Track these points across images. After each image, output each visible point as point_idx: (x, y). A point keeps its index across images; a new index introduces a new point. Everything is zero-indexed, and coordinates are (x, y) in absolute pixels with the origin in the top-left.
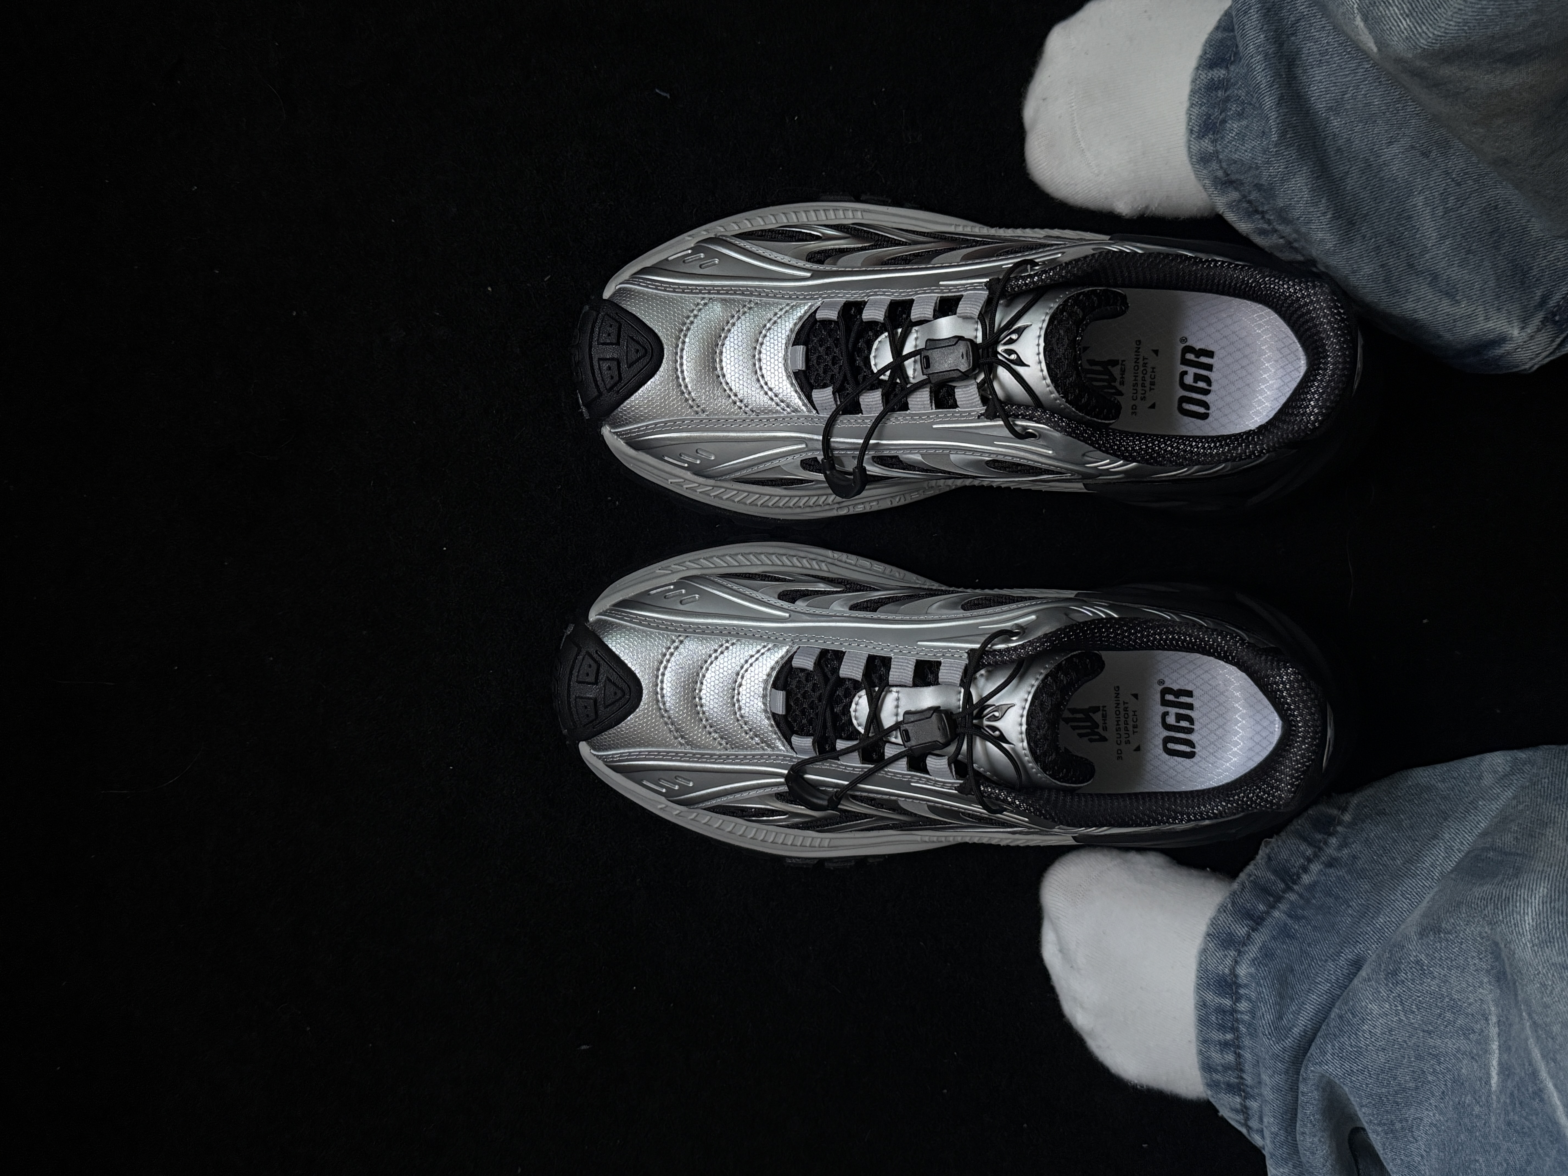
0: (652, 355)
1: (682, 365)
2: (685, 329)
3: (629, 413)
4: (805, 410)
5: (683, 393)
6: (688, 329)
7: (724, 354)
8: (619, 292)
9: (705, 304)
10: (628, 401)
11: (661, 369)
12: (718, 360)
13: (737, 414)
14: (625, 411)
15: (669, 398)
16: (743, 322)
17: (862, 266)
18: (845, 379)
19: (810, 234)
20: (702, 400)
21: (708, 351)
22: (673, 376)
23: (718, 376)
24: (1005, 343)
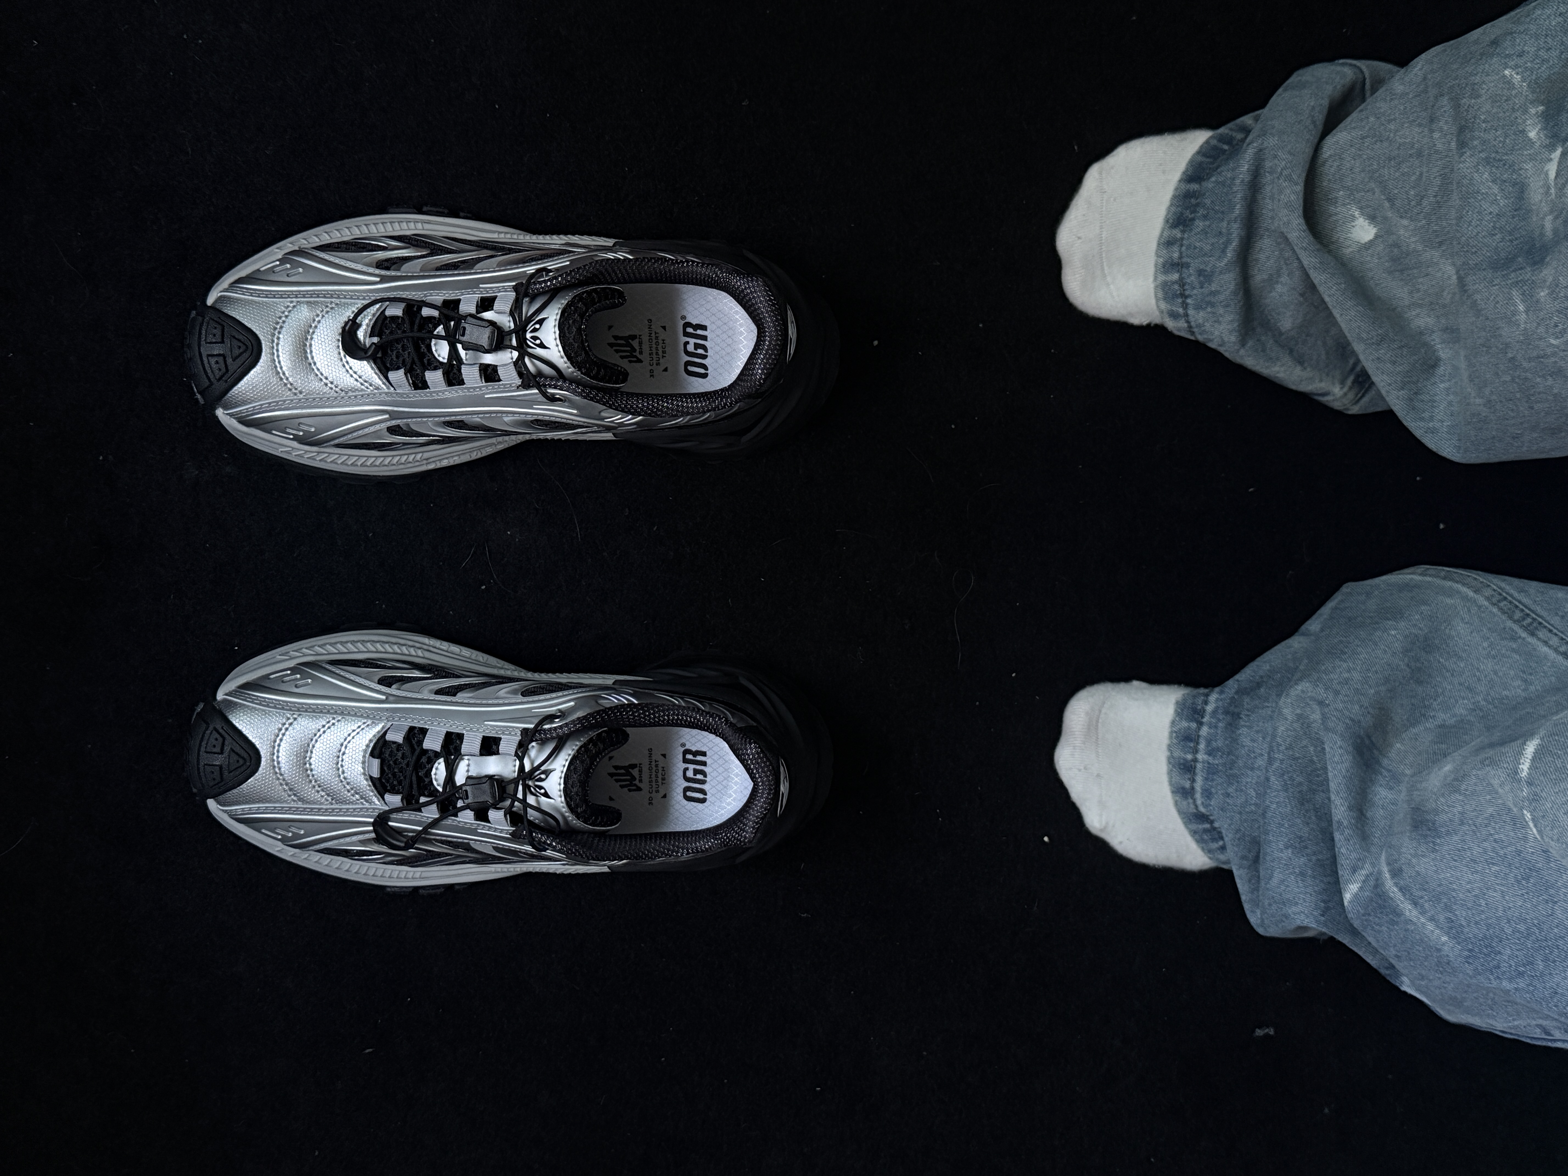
0: (253, 350)
1: (278, 356)
2: (278, 327)
3: (237, 397)
4: (385, 388)
5: (281, 379)
6: (281, 327)
7: (313, 347)
8: (220, 299)
9: (294, 307)
10: (236, 388)
11: (261, 361)
12: (308, 351)
13: (329, 393)
14: (234, 396)
15: (270, 383)
16: (327, 320)
17: (421, 270)
18: (413, 362)
19: (378, 245)
20: (299, 384)
21: (300, 345)
22: (272, 366)
23: (310, 364)
24: (531, 332)
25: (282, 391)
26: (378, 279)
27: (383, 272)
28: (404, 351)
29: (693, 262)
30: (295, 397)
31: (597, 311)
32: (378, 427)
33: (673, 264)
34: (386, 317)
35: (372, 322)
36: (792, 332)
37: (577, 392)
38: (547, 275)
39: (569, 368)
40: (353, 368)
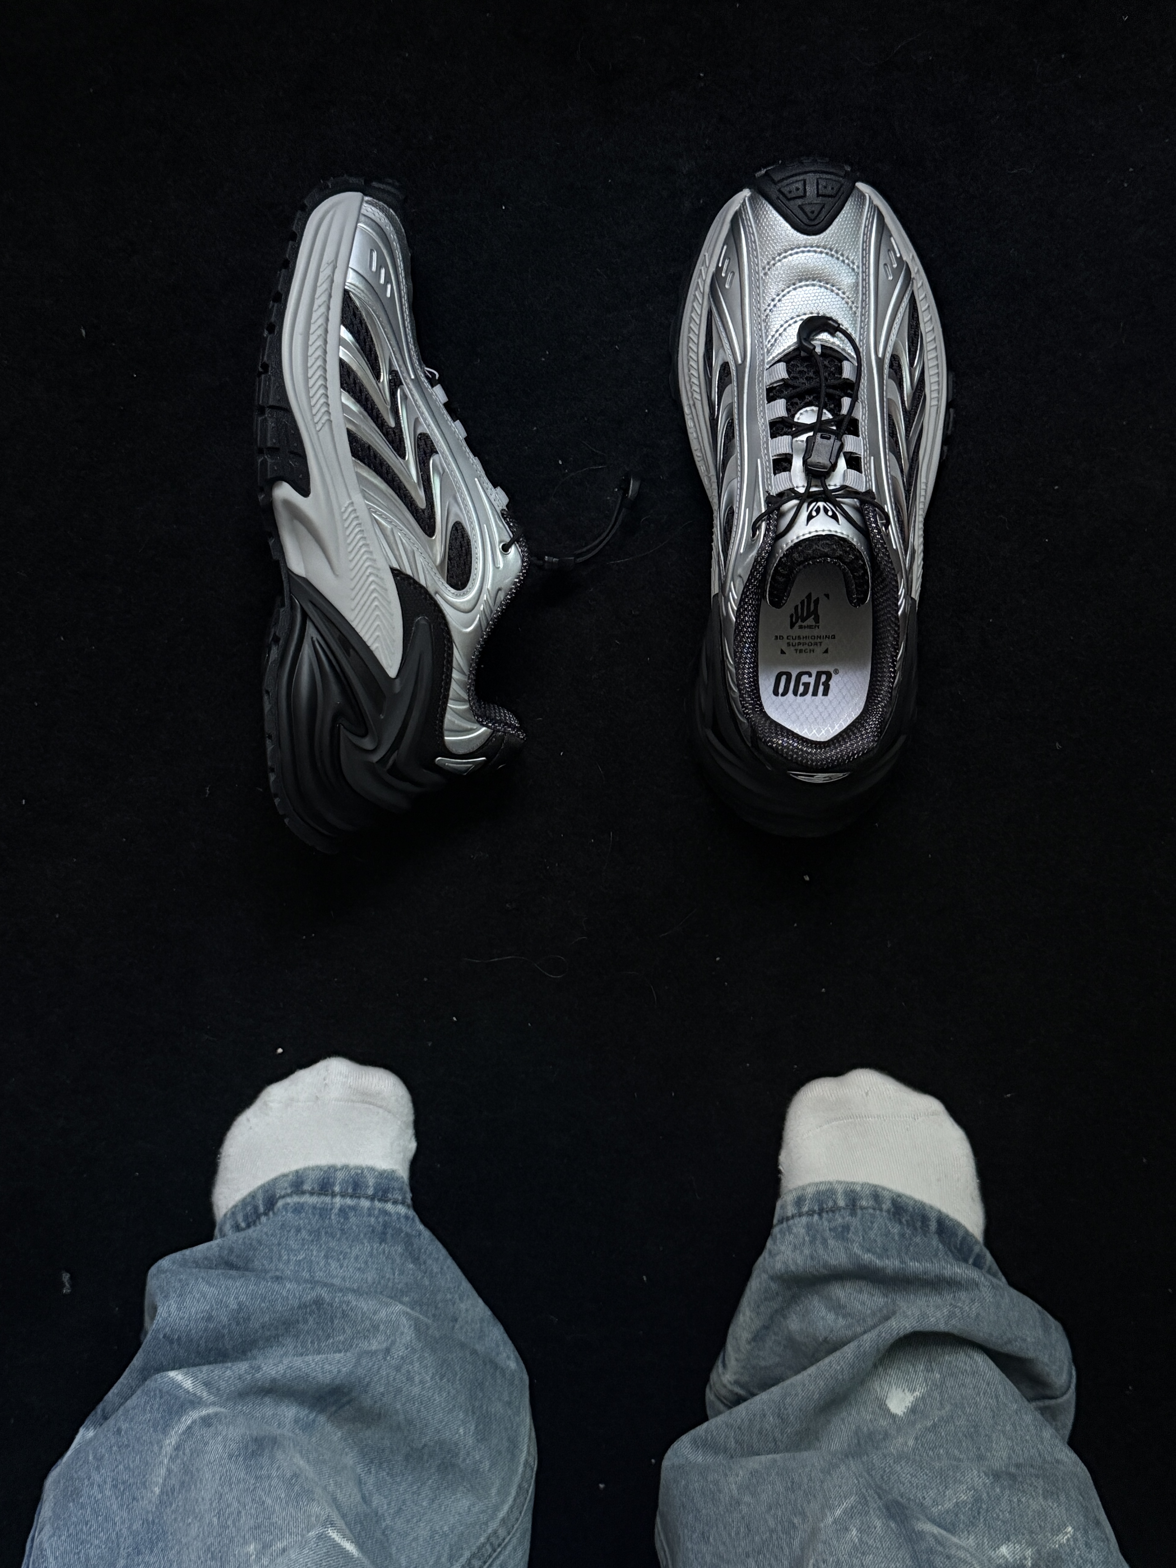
0: (810, 226)
1: (803, 252)
2: (833, 253)
3: (761, 210)
4: (769, 359)
5: (779, 255)
6: (832, 256)
7: (812, 288)
8: (862, 196)
9: (853, 269)
10: (771, 208)
11: (799, 234)
12: (808, 283)
13: (764, 303)
14: (763, 206)
15: (775, 243)
18: (794, 387)
19: (915, 358)
20: (774, 272)
21: (814, 274)
22: (793, 245)
23: (794, 284)
24: (825, 508)
25: (767, 255)
26: (880, 355)
27: (887, 361)
28: (806, 378)
29: (894, 678)
30: (761, 269)
31: (845, 574)
32: (729, 352)
33: (892, 656)
34: (841, 361)
35: (836, 348)
36: (819, 778)
37: (762, 551)
38: (882, 524)
39: (787, 545)
40: (790, 328)
